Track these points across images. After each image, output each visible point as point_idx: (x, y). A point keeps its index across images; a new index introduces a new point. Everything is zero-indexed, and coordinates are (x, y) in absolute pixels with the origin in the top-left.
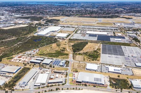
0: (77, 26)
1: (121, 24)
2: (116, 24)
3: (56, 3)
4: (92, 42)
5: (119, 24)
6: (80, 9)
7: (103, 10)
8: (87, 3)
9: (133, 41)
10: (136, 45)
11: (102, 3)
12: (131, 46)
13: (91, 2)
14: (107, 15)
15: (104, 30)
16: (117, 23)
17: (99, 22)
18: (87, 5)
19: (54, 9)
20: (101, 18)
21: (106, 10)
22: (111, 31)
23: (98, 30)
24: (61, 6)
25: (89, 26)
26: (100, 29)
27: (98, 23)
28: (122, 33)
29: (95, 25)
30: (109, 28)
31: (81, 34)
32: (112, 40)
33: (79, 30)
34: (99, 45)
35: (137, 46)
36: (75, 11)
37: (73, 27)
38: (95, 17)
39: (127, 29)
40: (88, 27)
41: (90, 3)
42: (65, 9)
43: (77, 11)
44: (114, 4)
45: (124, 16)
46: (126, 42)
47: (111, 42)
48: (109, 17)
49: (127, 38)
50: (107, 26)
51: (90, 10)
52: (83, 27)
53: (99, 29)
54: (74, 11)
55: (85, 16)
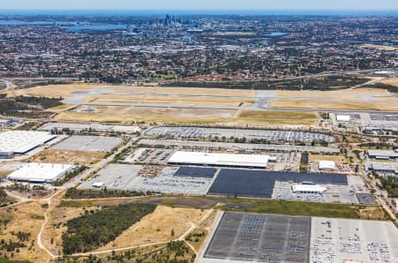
0: (136, 129)
1: (358, 117)
2: (331, 115)
3: (82, 19)
4: (177, 201)
5: (344, 118)
6: (189, 49)
7: (296, 53)
8: (236, 18)
9: (378, 192)
10: (387, 214)
11: (307, 18)
12: (359, 217)
13: (257, 17)
14: (308, 76)
15: (262, 146)
16: (337, 112)
17: (254, 108)
18: (229, 29)
19: (56, 51)
20: (273, 88)
21: (315, 50)
22: (295, 148)
23: (230, 145)
24: (98, 32)
25: (198, 125)
26: (243, 141)
27: (244, 115)
28: (341, 157)
29: (229, 125)
30: (289, 136)
31: (140, 167)
32: (281, 190)
33: (142, 146)
34: (205, 217)
35: (389, 218)
36: (161, 56)
37: (113, 134)
38: (247, 86)
39: (376, 140)
40: (188, 132)
41: (247, 18)
42: (112, 47)
43: (167, 58)
44: (362, 25)
45: (386, 82)
46: (344, 201)
47: (270, 202)
48: (311, 86)
49: (355, 182)
50: (284, 127)
51: (233, 54)
52: (165, 131)
53: (237, 141)
54: (153, 56)
55: (200, 79)
